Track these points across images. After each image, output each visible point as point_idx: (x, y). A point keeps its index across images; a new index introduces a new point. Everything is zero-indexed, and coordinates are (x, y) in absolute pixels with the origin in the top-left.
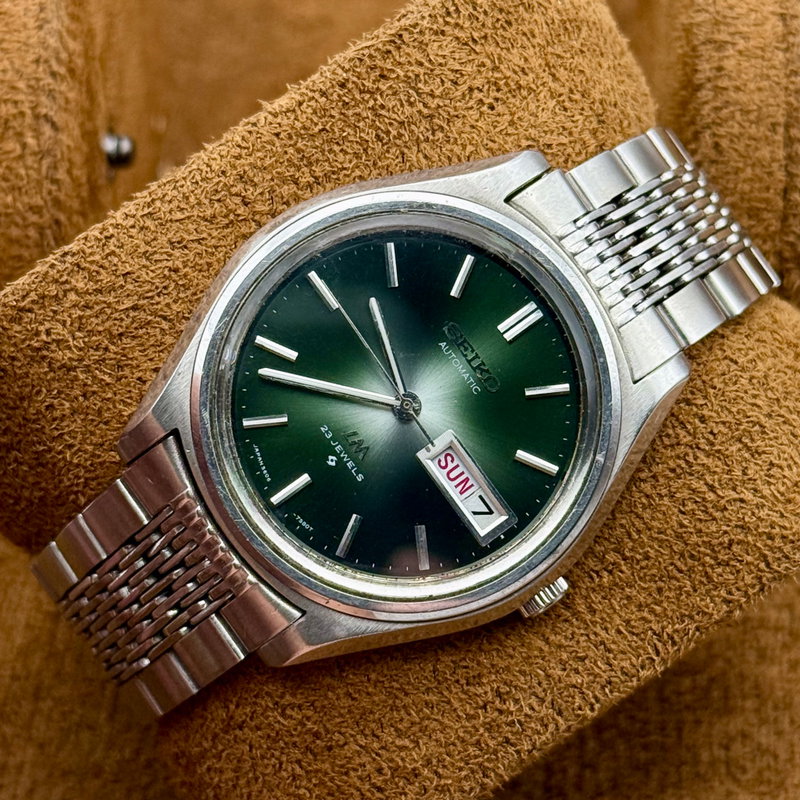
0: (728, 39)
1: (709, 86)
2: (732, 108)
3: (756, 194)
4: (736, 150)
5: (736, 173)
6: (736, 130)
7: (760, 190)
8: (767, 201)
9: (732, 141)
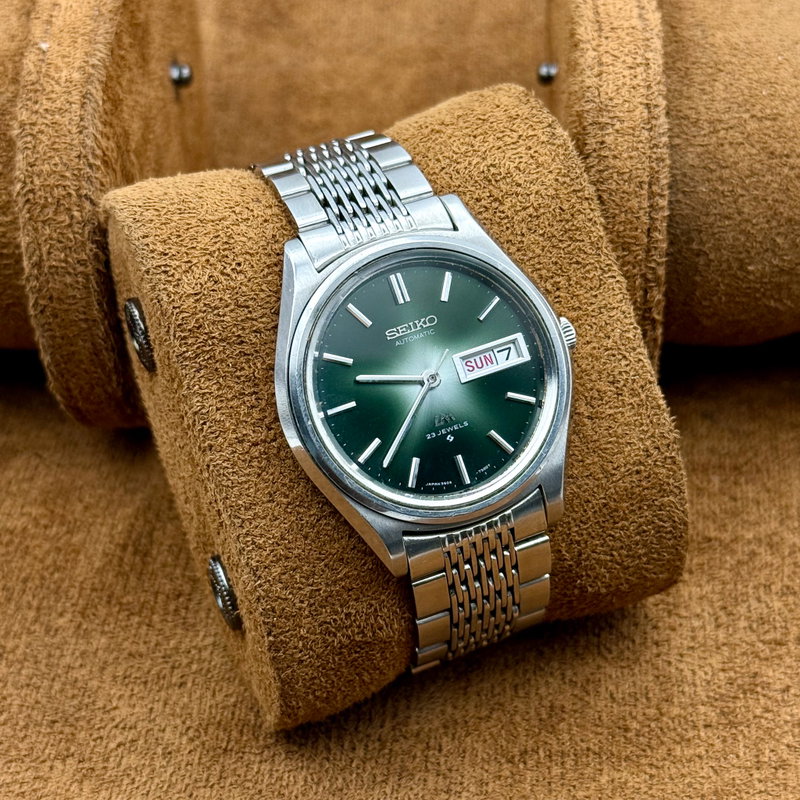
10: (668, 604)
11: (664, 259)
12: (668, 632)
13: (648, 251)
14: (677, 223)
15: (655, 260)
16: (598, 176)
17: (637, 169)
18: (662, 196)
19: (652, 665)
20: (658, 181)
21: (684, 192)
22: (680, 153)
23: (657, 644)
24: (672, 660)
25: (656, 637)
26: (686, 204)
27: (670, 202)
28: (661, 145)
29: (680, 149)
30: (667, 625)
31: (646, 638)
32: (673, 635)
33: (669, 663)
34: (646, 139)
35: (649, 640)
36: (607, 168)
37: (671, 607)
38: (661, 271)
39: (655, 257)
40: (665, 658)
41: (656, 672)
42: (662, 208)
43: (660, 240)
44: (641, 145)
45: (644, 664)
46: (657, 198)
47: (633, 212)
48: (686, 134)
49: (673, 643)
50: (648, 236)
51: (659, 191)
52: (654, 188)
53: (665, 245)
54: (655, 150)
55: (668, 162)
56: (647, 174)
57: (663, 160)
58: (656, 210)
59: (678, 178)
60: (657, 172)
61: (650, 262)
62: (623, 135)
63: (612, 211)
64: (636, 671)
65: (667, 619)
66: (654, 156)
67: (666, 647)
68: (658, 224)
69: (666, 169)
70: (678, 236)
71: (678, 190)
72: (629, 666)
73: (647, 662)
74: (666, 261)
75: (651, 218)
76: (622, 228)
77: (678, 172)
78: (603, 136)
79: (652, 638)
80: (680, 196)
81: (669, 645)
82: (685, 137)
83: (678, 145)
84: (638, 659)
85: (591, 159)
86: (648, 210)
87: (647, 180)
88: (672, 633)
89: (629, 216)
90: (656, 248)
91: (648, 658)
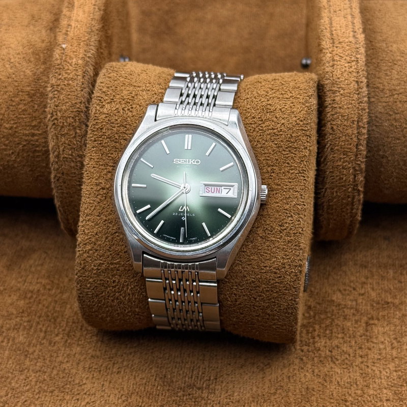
0: (337, 89)
1: (330, 106)
2: (338, 115)
3: (346, 146)
4: (339, 130)
5: (339, 138)
6: (339, 123)
7: (348, 144)
8: (350, 148)
9: (338, 126)
10: (367, 336)
11: (364, 160)
12: (367, 350)
13: (356, 155)
14: (372, 141)
15: (359, 160)
16: (331, 117)
17: (352, 114)
18: (364, 128)
19: (359, 367)
20: (362, 120)
21: (376, 126)
22: (374, 105)
23: (361, 357)
24: (369, 365)
25: (361, 353)
26: (377, 132)
27: (368, 131)
28: (364, 102)
29: (375, 104)
30: (366, 347)
31: (355, 354)
32: (369, 352)
33: (368, 367)
34: (356, 98)
35: (357, 355)
36: (336, 113)
37: (369, 338)
38: (363, 166)
39: (360, 159)
40: (366, 364)
41: (361, 371)
42: (364, 134)
43: (363, 150)
44: (353, 102)
45: (355, 367)
46: (362, 128)
47: (349, 136)
48: (378, 96)
49: (369, 356)
50: (357, 148)
51: (362, 125)
52: (360, 124)
53: (365, 153)
54: (361, 104)
55: (367, 110)
56: (356, 116)
57: (365, 110)
58: (361, 135)
59: (373, 118)
60: (362, 116)
61: (357, 161)
62: (345, 97)
63: (338, 135)
64: (351, 370)
65: (366, 344)
66: (360, 107)
67: (366, 358)
68: (362, 142)
69: (367, 114)
70: (372, 148)
71: (373, 124)
72: (347, 368)
73: (357, 366)
74: (366, 161)
75: (358, 139)
76: (343, 144)
77: (373, 115)
78: (334, 97)
79: (359, 353)
80: (374, 127)
81: (368, 357)
82: (377, 97)
83: (373, 102)
84: (352, 364)
85: (328, 109)
86: (357, 135)
87: (356, 119)
88: (369, 351)
89: (347, 138)
90: (360, 154)
91: (357, 364)
